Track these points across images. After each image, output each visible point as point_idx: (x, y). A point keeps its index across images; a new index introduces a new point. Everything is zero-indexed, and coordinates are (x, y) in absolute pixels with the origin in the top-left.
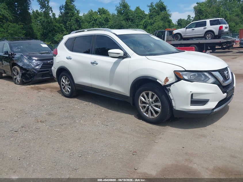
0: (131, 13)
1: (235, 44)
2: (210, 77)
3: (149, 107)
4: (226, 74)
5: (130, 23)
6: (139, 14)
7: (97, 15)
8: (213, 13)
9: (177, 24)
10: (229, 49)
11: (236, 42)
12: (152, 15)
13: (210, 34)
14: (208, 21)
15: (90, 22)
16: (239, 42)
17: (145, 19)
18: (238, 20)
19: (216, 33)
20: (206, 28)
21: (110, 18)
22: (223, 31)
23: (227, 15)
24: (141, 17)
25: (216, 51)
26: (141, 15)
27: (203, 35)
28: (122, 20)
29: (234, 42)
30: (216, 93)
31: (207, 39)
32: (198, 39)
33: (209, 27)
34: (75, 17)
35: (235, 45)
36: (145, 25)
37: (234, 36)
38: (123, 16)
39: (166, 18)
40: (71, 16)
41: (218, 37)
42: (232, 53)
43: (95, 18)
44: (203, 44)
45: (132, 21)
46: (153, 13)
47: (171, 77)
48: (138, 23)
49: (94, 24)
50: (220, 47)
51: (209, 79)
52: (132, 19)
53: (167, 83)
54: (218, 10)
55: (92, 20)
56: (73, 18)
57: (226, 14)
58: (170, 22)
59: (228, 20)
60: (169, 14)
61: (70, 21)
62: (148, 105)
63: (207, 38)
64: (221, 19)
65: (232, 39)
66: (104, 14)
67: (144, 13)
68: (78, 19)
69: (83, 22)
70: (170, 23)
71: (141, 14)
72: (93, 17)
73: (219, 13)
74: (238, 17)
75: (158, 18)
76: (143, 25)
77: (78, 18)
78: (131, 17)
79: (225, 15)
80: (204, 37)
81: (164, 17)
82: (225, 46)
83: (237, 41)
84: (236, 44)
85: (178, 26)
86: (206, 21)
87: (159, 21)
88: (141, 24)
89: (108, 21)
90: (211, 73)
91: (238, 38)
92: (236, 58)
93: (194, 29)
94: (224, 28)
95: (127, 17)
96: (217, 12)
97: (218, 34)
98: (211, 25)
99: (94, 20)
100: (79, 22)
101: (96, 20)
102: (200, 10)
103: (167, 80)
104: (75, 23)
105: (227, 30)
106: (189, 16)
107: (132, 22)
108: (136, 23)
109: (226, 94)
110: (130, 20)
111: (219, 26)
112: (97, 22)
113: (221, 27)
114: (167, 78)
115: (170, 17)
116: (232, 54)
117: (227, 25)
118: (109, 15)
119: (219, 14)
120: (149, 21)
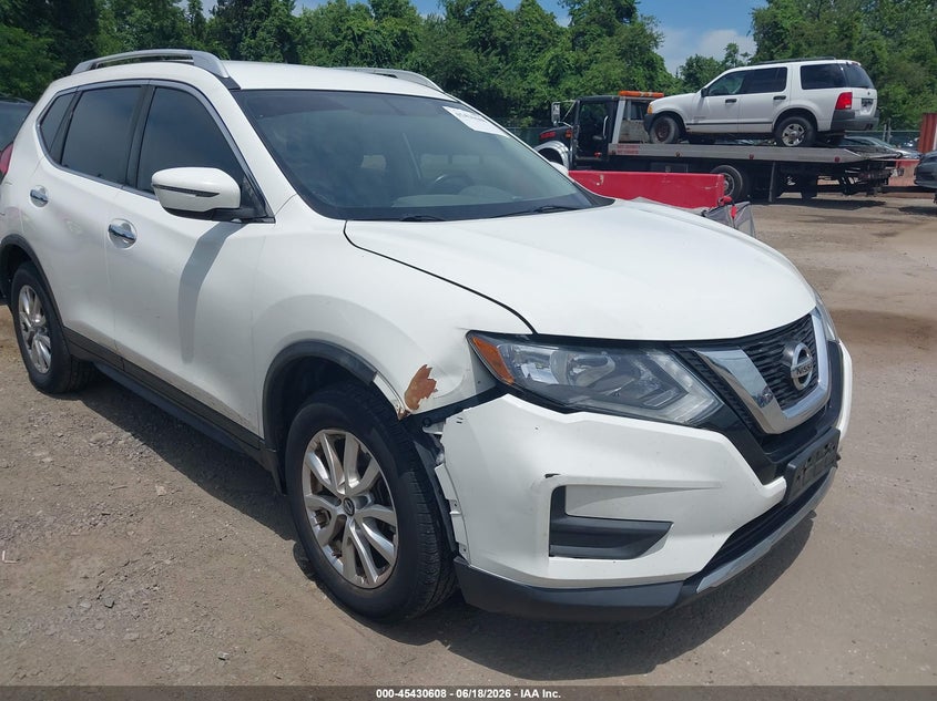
0: (501, 18)
1: (895, 173)
2: (688, 380)
3: (344, 517)
4: (795, 360)
5: (496, 59)
6: (534, 27)
7: (365, 19)
8: (825, 43)
9: (683, 77)
10: (870, 193)
11: (903, 167)
12: (583, 34)
13: (797, 126)
14: (794, 69)
15: (333, 45)
16: (916, 165)
17: (555, 45)
18: (920, 74)
19: (825, 122)
20: (784, 98)
21: (416, 36)
22: (852, 115)
23: (878, 52)
24: (539, 37)
25: (820, 196)
26: (541, 32)
27: (768, 129)
28: (464, 46)
29: (892, 164)
30: (717, 486)
31: (785, 146)
32: (751, 142)
33: (796, 94)
34: (277, 22)
35: (895, 180)
36: (555, 70)
37: (899, 140)
38: (468, 29)
39: (640, 48)
40: (261, 16)
41: (832, 138)
42: (881, 209)
43: (355, 29)
44: (766, 164)
45: (504, 50)
46: (588, 28)
47: (449, 369)
48: (527, 60)
49: (352, 56)
50: (836, 182)
51: (682, 392)
52: (503, 45)
53: (426, 405)
54: (846, 32)
55: (344, 38)
56: (267, 22)
57: (876, 49)
58: (653, 65)
59: (882, 73)
60: (651, 35)
61: (254, 36)
62: (340, 511)
63: (786, 141)
64: (850, 62)
65: (885, 151)
66: (395, 16)
67: (554, 25)
68: (289, 30)
69: (304, 41)
70: (654, 69)
71: (540, 26)
72: (348, 24)
73: (846, 41)
74: (923, 65)
75: (608, 46)
76: (547, 70)
77: (288, 23)
78: (502, 33)
79: (873, 52)
80: (773, 137)
81: (631, 46)
82: (856, 180)
83: (909, 163)
84: (901, 173)
85: (685, 84)
86: (786, 69)
87: (608, 59)
88: (539, 69)
89: (410, 47)
90: (699, 359)
91: (915, 148)
92: (892, 235)
93: (734, 101)
94: (856, 104)
95: (484, 35)
96: (842, 40)
97: (829, 128)
98: (805, 87)
99: (353, 39)
100: (291, 43)
101: (358, 39)
102: (776, 25)
103: (423, 382)
104: (275, 46)
105: (867, 113)
106: (732, 50)
107: (503, 57)
108: (520, 63)
109: (779, 484)
110: (495, 47)
111: (837, 92)
112: (362, 47)
113: (845, 100)
114: (424, 373)
115: (656, 46)
116: (880, 217)
117: (870, 90)
118: (413, 21)
119: (849, 46)
120: (571, 56)
